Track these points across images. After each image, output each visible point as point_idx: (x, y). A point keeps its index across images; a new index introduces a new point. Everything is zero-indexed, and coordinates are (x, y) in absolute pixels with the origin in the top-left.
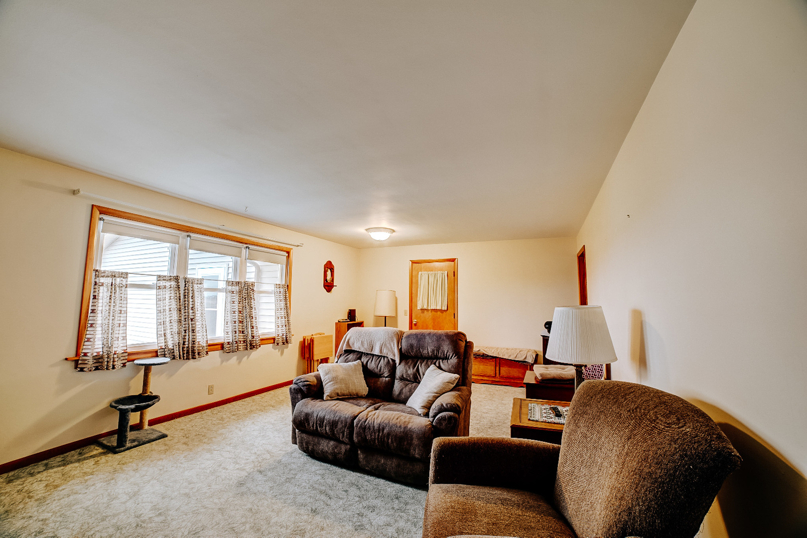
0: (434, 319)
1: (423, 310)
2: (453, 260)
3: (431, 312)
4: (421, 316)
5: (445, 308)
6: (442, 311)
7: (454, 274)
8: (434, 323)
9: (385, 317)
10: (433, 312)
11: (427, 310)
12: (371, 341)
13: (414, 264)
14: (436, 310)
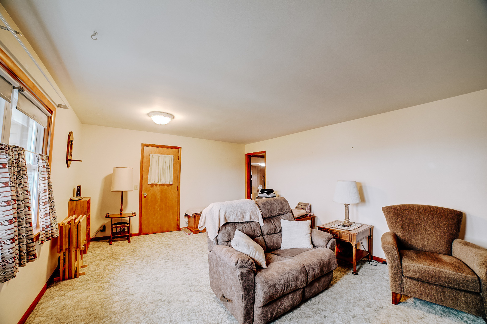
0: (161, 191)
1: (152, 185)
2: (178, 148)
3: (159, 186)
4: (150, 190)
5: (171, 183)
6: (168, 185)
7: (178, 158)
8: (161, 194)
9: (122, 192)
10: (161, 186)
11: (156, 184)
12: (243, 211)
13: (145, 147)
14: (163, 185)
